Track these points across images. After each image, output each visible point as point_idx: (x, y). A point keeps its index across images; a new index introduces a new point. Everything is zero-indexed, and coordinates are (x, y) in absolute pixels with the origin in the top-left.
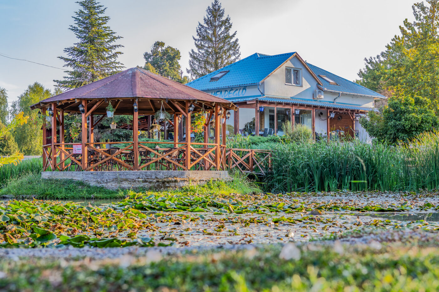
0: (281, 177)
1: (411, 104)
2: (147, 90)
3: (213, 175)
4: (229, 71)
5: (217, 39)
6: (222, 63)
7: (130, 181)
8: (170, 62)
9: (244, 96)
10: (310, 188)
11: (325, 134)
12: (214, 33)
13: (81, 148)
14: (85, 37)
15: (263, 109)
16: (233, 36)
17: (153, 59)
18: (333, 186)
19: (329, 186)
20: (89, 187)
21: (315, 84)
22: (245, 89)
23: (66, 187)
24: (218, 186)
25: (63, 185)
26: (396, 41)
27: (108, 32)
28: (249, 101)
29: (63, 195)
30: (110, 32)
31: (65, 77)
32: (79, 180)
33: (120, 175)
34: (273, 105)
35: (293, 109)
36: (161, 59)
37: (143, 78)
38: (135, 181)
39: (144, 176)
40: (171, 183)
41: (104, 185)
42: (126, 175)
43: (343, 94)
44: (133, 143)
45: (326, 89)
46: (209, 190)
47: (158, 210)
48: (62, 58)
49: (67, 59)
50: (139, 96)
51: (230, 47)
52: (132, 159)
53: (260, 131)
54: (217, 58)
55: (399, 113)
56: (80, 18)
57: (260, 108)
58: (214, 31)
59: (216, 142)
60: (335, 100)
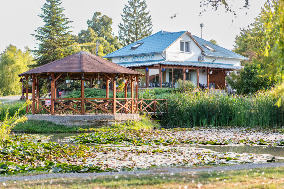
0: (173, 117)
1: (258, 69)
2: (90, 67)
3: (129, 117)
4: (143, 43)
5: (137, 15)
6: (140, 32)
7: (80, 122)
8: (105, 26)
9: (153, 60)
10: (190, 124)
11: (206, 84)
12: (134, 11)
13: (50, 102)
14: (49, 21)
15: (164, 70)
16: (148, 13)
17: (93, 24)
18: (204, 122)
19: (202, 122)
20: (55, 125)
21: (200, 51)
22: (154, 55)
23: (41, 125)
24: (133, 124)
25: (40, 123)
26: (262, 15)
27: (64, 18)
28: (155, 65)
29: (40, 130)
30: (65, 18)
31: (36, 48)
32: (49, 121)
33: (74, 118)
34: (171, 67)
35: (184, 69)
36: (99, 24)
37: (87, 58)
38: (83, 122)
39: (88, 119)
40: (104, 123)
41: (64, 124)
42: (77, 118)
43: (218, 58)
44: (81, 99)
45: (207, 55)
46: (127, 127)
47: (96, 143)
48: (33, 35)
49: (37, 36)
50: (85, 71)
51: (146, 21)
52: (80, 106)
53: (163, 83)
54: (137, 29)
55: (250, 74)
56: (45, 9)
57: (162, 69)
58: (135, 10)
59: (131, 98)
60: (213, 61)
